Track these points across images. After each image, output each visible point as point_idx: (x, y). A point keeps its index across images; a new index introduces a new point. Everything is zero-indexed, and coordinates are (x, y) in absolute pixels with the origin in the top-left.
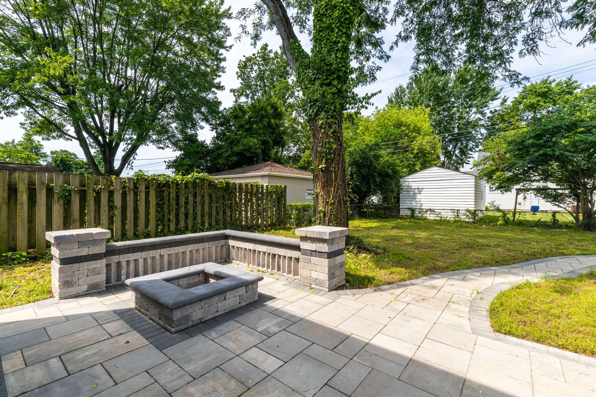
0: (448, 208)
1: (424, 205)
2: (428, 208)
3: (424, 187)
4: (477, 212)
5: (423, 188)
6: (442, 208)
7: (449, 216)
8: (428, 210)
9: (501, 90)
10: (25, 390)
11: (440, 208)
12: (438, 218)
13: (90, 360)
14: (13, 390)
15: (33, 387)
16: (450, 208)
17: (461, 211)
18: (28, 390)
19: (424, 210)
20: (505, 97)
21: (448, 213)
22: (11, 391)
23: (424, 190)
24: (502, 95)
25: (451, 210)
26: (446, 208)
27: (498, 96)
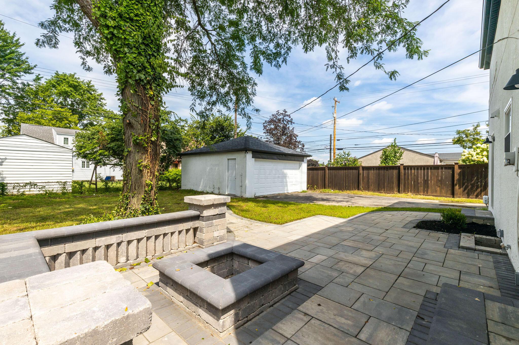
0: (54, 181)
1: (7, 179)
2: (28, 182)
3: (7, 157)
4: (84, 183)
5: (6, 159)
6: (46, 181)
7: (56, 189)
8: (27, 184)
9: (35, 67)
10: (398, 329)
11: (43, 181)
12: (41, 192)
13: (350, 314)
14: (404, 336)
15: (393, 327)
16: (56, 181)
17: (68, 183)
18: (397, 328)
19: (22, 185)
20: (39, 75)
21: (54, 186)
22: (405, 337)
23: (7, 161)
24: (36, 71)
25: (58, 182)
26: (51, 181)
27: (32, 71)
